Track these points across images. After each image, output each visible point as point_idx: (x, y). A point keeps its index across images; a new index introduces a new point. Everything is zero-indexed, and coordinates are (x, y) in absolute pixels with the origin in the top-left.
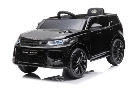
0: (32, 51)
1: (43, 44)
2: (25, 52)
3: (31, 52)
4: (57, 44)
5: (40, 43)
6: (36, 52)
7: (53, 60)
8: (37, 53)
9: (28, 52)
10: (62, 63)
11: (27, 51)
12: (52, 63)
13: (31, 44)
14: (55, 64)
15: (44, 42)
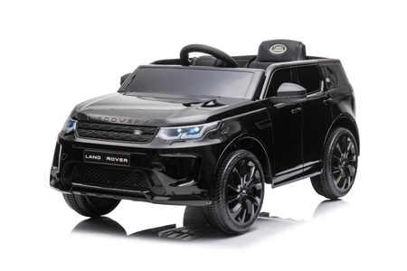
0: (111, 156)
1: (145, 137)
2: (90, 157)
3: (108, 158)
4: (184, 136)
5: (138, 132)
6: (123, 157)
7: (175, 181)
8: (126, 160)
9: (99, 158)
10: (198, 191)
11: (96, 154)
12: (170, 190)
13: (111, 134)
14: (177, 194)
15: (148, 130)
